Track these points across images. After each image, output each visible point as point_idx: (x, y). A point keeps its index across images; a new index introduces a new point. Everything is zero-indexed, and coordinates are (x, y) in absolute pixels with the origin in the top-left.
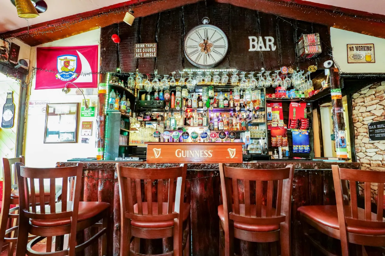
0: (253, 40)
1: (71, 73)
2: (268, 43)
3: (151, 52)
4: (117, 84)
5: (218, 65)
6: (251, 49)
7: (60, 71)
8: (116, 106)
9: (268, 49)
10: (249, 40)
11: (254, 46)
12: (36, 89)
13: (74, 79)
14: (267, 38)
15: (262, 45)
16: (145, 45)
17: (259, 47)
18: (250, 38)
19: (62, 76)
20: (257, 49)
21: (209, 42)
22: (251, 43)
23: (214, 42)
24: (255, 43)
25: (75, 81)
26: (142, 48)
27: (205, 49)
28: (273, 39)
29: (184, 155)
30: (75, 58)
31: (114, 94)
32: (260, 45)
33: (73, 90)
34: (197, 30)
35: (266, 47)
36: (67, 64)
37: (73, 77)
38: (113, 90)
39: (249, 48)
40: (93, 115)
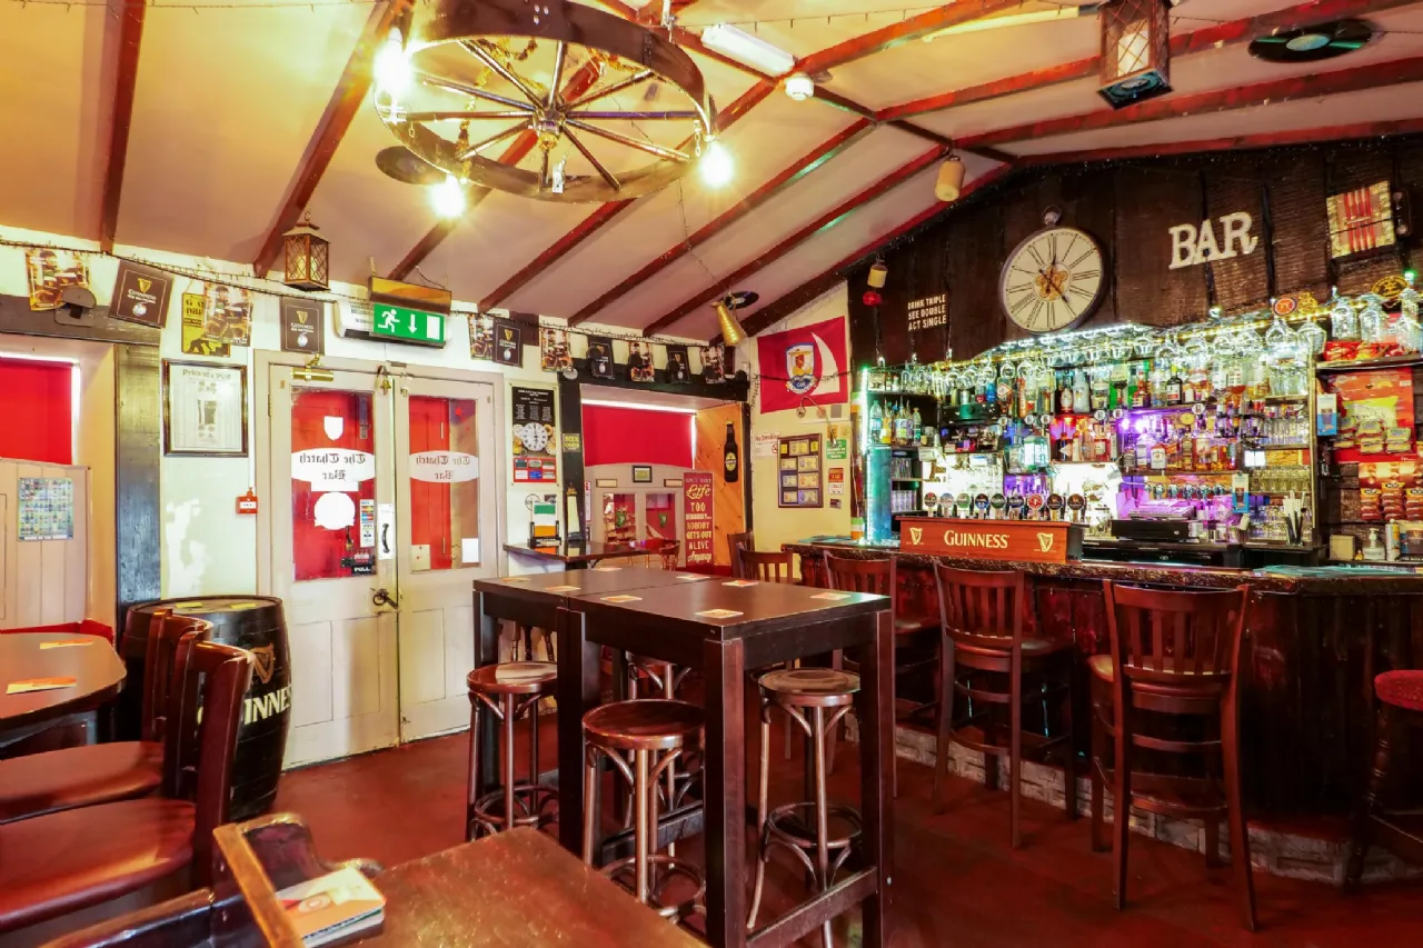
0: (1184, 236)
1: (806, 377)
2: (1229, 235)
3: (938, 315)
4: (882, 389)
5: (1088, 319)
6: (1177, 263)
7: (791, 375)
8: (885, 433)
9: (1229, 253)
10: (1171, 237)
11: (1184, 253)
12: (762, 412)
13: (813, 389)
14: (1227, 220)
15: (1211, 244)
16: (925, 302)
17: (1200, 253)
18: (1175, 231)
19: (796, 384)
20: (1195, 258)
21: (1060, 268)
22: (1177, 245)
23: (1073, 265)
24: (1189, 244)
25: (814, 393)
26: (920, 309)
27: (1048, 291)
28: (1246, 219)
29: (959, 541)
30: (809, 348)
31: (879, 410)
32: (1203, 245)
33: (811, 411)
34: (1031, 243)
35: (1221, 249)
36: (800, 359)
37: (811, 384)
38: (876, 403)
39: (1170, 262)
40: (844, 456)
